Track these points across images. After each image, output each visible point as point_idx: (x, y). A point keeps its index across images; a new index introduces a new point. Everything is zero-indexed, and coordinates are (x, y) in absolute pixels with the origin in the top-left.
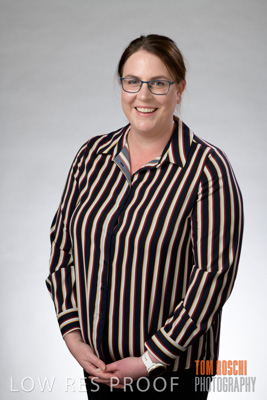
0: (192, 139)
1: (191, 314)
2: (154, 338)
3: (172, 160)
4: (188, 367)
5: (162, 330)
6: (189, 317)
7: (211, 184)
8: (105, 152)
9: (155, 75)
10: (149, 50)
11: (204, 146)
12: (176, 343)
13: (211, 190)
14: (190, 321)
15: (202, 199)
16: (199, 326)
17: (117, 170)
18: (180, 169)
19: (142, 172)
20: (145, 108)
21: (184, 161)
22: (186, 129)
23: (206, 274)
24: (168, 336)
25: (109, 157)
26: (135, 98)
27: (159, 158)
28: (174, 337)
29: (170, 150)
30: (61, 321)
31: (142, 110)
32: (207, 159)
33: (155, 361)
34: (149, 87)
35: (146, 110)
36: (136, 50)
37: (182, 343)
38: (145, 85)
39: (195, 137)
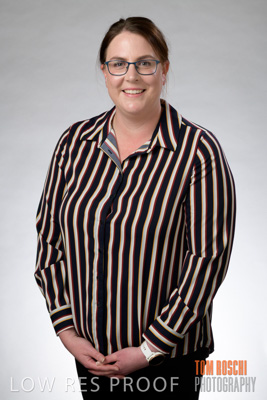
0: (180, 122)
1: (186, 301)
2: (151, 328)
3: (163, 144)
4: (185, 353)
5: (159, 319)
6: (184, 305)
7: (203, 166)
8: (90, 138)
9: (141, 55)
10: (132, 31)
11: (194, 129)
12: (174, 331)
13: (204, 173)
14: (186, 308)
15: (195, 183)
16: (195, 312)
17: (105, 158)
18: (172, 153)
19: (132, 159)
20: (133, 89)
21: (175, 145)
22: (173, 112)
23: (200, 260)
24: (165, 324)
25: (94, 144)
26: (123, 80)
27: (149, 143)
28: (171, 325)
29: (160, 134)
30: (54, 318)
31: (131, 92)
32: (199, 142)
33: (154, 350)
34: (136, 68)
35: (135, 92)
36: (118, 32)
37: (180, 330)
38: (131, 66)
39: (183, 120)
